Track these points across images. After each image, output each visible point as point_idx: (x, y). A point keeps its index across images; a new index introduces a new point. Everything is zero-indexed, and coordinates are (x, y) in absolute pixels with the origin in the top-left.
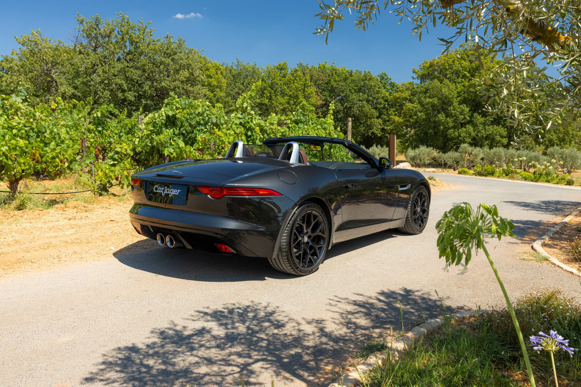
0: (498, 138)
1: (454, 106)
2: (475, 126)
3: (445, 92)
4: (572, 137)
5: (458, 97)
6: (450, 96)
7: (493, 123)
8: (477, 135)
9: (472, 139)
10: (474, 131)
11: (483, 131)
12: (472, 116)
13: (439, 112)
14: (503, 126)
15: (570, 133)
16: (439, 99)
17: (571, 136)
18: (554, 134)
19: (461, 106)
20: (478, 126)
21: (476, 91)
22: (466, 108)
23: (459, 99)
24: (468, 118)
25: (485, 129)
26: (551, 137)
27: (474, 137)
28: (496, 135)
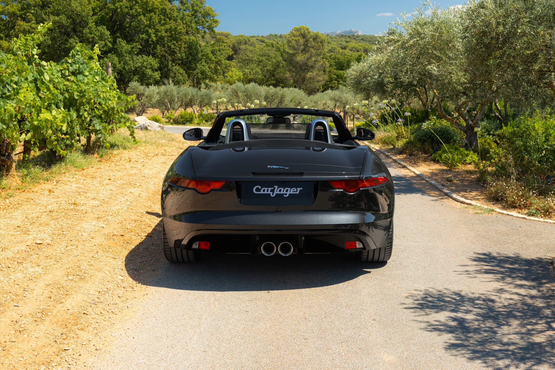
0: (149, 72)
1: (90, 28)
2: (119, 55)
3: (77, 7)
4: (226, 68)
5: (93, 15)
6: (83, 14)
7: (141, 52)
8: (124, 68)
9: (118, 73)
10: (120, 63)
11: (131, 62)
12: (114, 42)
13: (69, 36)
14: (153, 55)
15: (223, 62)
16: (68, 18)
17: (224, 66)
18: (205, 64)
19: (100, 28)
20: (123, 55)
21: (117, 8)
22: (106, 30)
23: (95, 17)
24: (110, 45)
25: (133, 60)
26: (203, 68)
27: (120, 71)
28: (146, 68)
